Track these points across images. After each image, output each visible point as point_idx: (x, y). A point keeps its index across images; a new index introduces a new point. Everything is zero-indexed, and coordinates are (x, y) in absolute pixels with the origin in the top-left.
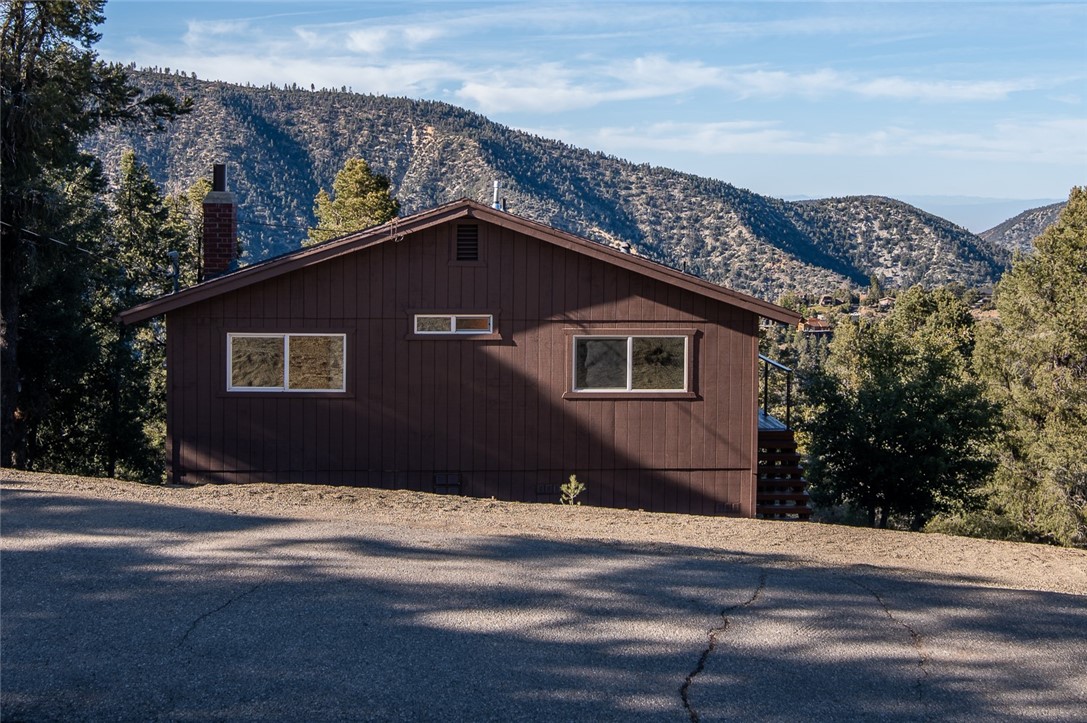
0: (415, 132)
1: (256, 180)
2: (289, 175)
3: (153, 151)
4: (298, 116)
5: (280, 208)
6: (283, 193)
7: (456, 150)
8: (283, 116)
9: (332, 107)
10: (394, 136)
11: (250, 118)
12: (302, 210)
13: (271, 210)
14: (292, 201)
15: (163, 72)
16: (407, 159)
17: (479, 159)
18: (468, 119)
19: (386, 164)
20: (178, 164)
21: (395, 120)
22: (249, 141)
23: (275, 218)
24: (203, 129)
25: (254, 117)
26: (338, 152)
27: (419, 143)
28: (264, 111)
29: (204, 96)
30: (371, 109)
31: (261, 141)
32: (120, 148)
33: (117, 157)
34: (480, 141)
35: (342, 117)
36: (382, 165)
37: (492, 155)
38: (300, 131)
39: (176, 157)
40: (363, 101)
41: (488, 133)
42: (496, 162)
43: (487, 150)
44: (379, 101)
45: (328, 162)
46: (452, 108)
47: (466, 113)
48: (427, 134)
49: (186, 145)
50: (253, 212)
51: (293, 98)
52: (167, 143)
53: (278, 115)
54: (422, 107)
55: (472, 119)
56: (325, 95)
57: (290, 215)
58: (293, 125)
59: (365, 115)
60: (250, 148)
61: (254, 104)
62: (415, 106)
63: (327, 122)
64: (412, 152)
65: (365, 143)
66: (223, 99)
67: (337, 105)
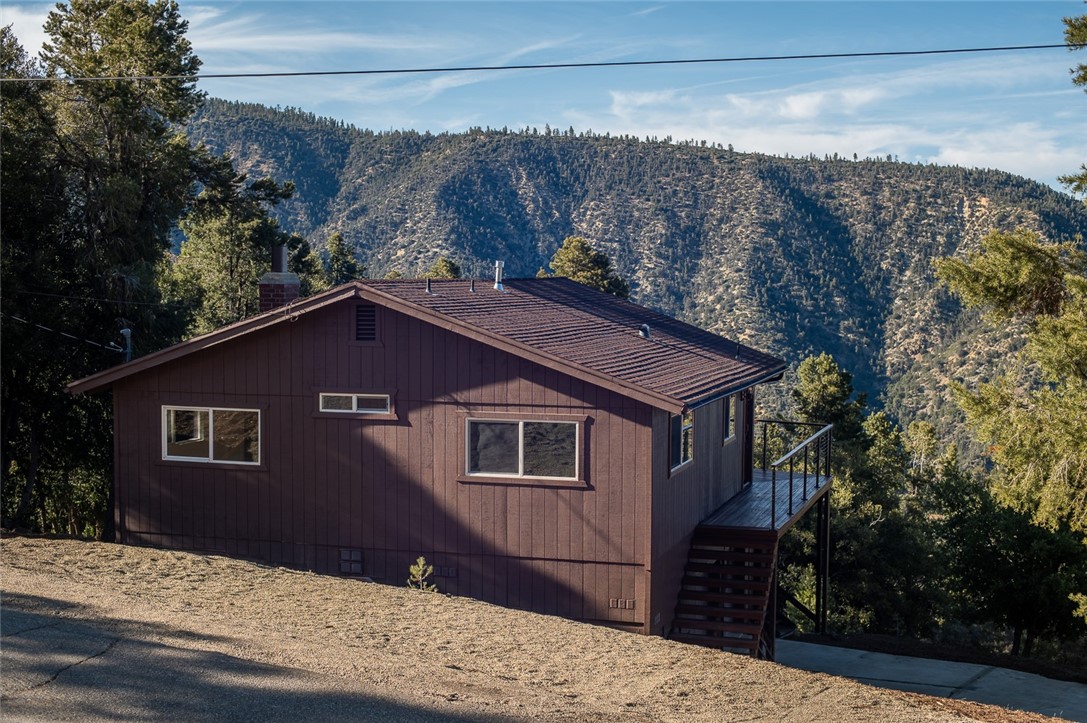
0: (966, 203)
1: (793, 258)
2: (829, 252)
3: (688, 227)
4: (839, 189)
5: (818, 287)
6: (821, 271)
7: (1013, 223)
8: (823, 189)
9: (876, 177)
10: (944, 209)
11: (787, 191)
12: (842, 291)
13: (808, 290)
14: (831, 280)
15: (700, 145)
16: (957, 234)
17: (1040, 233)
18: (1028, 188)
19: (934, 239)
20: (712, 241)
21: (944, 191)
22: (786, 217)
23: (812, 299)
24: (739, 203)
25: (792, 190)
26: (881, 227)
27: (972, 215)
28: (802, 184)
29: (740, 169)
30: (919, 180)
31: (798, 215)
32: (654, 225)
33: (651, 234)
34: (1041, 213)
35: (886, 189)
36: (930, 240)
37: (1054, 228)
38: (841, 205)
39: (711, 234)
40: (908, 171)
41: (1050, 204)
42: (1059, 236)
43: (1049, 223)
44: (927, 170)
45: (871, 239)
46: (1009, 176)
47: (1025, 182)
48: (980, 206)
49: (721, 221)
50: (789, 292)
51: (834, 169)
52: (702, 219)
53: (817, 188)
54: (975, 175)
55: (1032, 188)
56: (869, 165)
57: (828, 296)
58: (834, 198)
59: (912, 186)
60: (787, 223)
61: (792, 176)
62: (967, 175)
63: (870, 194)
64: (963, 225)
65: (912, 216)
66: (760, 171)
67: (882, 176)
